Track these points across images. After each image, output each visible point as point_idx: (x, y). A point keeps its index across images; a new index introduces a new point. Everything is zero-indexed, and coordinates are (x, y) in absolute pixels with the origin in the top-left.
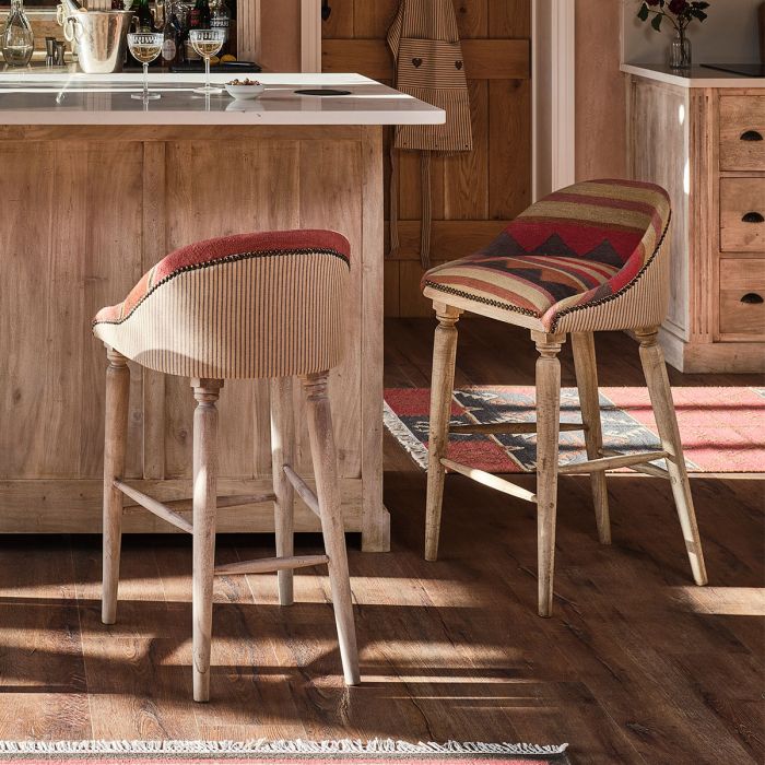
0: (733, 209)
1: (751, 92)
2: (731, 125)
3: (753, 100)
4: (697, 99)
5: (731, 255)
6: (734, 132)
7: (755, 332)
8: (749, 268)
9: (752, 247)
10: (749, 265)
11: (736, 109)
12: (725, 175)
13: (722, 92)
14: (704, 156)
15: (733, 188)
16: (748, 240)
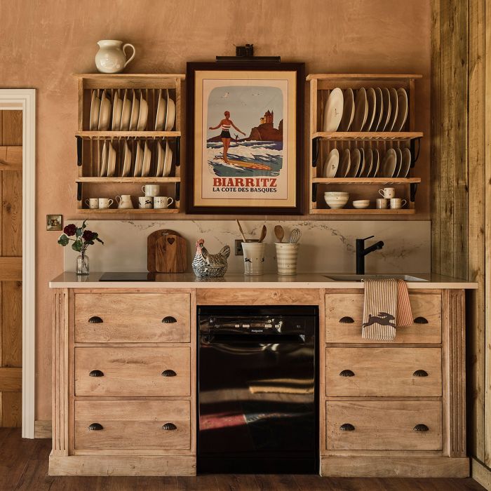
0: (84, 368)
1: (95, 291)
2: (82, 312)
3: (97, 296)
4: (57, 296)
5: (82, 398)
6: (84, 317)
7: (98, 449)
8: (94, 406)
9: (96, 392)
10: (94, 404)
11: (85, 302)
12: (78, 345)
13: (76, 291)
14: (62, 333)
15: (82, 354)
16: (93, 388)
